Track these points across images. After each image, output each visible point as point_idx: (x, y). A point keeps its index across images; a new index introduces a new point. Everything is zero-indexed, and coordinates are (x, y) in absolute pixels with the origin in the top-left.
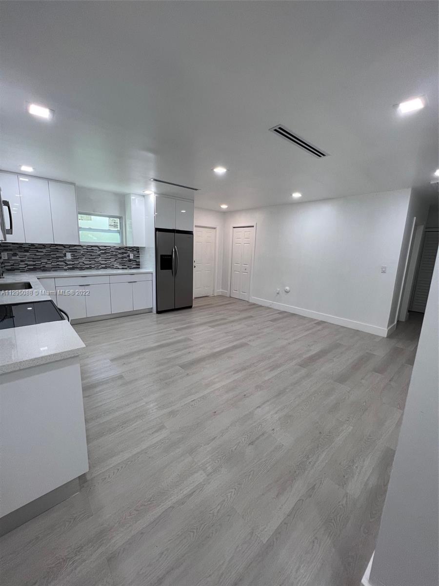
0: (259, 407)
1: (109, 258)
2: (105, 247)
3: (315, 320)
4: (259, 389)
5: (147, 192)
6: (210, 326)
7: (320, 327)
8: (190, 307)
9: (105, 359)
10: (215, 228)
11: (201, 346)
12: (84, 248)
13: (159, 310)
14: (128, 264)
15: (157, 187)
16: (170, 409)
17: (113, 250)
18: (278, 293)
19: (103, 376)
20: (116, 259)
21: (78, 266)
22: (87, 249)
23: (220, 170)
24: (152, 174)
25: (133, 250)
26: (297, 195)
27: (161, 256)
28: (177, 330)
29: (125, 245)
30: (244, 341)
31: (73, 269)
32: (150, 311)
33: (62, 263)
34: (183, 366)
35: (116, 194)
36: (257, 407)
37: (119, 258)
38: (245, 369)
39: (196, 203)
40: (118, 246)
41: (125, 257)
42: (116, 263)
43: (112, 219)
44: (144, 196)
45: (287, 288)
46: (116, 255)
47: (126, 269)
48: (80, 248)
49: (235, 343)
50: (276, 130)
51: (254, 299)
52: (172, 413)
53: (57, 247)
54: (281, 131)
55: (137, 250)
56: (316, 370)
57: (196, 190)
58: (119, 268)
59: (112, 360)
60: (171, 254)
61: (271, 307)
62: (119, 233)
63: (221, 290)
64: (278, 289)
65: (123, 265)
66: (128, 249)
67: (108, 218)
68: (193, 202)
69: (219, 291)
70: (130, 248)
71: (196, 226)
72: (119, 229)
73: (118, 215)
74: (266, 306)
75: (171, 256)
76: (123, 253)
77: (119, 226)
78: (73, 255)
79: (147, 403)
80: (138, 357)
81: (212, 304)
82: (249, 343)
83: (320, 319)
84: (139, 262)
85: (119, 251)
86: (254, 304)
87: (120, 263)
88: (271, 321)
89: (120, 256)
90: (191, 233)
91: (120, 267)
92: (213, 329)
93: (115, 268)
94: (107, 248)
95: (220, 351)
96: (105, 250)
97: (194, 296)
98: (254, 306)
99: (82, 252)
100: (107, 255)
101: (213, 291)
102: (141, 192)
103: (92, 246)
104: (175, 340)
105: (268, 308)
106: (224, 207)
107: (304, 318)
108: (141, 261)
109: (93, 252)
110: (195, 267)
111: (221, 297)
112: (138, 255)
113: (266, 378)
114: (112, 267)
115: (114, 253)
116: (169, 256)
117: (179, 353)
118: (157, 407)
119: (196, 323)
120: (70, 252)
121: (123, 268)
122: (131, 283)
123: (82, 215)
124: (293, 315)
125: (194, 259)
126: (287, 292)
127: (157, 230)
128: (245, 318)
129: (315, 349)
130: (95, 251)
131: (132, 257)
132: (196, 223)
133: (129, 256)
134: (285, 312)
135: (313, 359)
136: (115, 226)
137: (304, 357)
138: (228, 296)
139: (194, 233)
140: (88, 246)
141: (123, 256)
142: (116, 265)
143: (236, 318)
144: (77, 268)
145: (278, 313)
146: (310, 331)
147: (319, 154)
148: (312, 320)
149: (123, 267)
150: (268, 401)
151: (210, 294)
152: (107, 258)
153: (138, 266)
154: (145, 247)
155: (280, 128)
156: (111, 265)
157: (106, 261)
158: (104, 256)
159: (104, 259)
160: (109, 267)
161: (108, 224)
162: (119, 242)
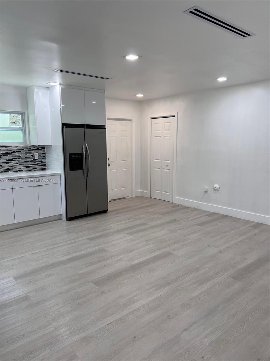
0: (186, 330)
2: (6, 147)
3: (251, 222)
4: (186, 308)
5: (52, 84)
6: (127, 234)
7: (256, 231)
8: (105, 211)
9: (8, 277)
10: (130, 120)
11: (119, 258)
13: (69, 216)
14: (33, 165)
15: (63, 78)
16: (82, 335)
17: (15, 150)
18: (206, 192)
19: (6, 297)
20: (20, 161)
23: (132, 57)
24: (56, 65)
25: (38, 149)
26: (222, 79)
27: (70, 155)
28: (90, 239)
29: (28, 144)
30: (167, 249)
32: (59, 218)
34: (96, 283)
35: (17, 87)
36: (184, 330)
37: (23, 159)
38: (168, 284)
39: (107, 93)
40: (20, 145)
41: (29, 158)
42: (18, 164)
43: (12, 115)
44: (48, 88)
45: (217, 186)
46: (19, 156)
47: (30, 171)
49: (156, 254)
50: (191, 12)
51: (178, 199)
52: (86, 340)
54: (197, 13)
55: (42, 149)
56: (253, 283)
57: (106, 79)
58: (22, 171)
59: (16, 278)
60: (81, 152)
61: (197, 208)
62: (22, 130)
63: (140, 190)
64: (206, 187)
65: (27, 167)
66: (32, 149)
67: (8, 115)
68: (105, 92)
69: (138, 191)
70: (34, 147)
71: (109, 119)
72: (21, 126)
73: (19, 110)
74: (193, 207)
75: (82, 154)
76: (26, 153)
77: (21, 123)
79: (56, 328)
80: (46, 274)
81: (129, 207)
82: (172, 252)
83: (257, 220)
84: (45, 162)
85: (23, 151)
86: (179, 205)
87: (23, 165)
88: (200, 225)
89: (23, 156)
90: (103, 127)
91: (24, 169)
92: (131, 237)
93: (18, 171)
94: (8, 148)
95: (139, 264)
96: (7, 150)
97: (109, 198)
98: (179, 208)
100: (9, 156)
101: (132, 191)
102: (45, 84)
104: (87, 251)
105: (195, 209)
106: (140, 96)
107: (237, 220)
108: (47, 161)
110: (109, 165)
111: (141, 198)
112: (44, 155)
113: (194, 295)
114: (15, 170)
115: (17, 154)
116: (79, 154)
117: (93, 267)
118: (68, 332)
119: (111, 230)
121: (27, 171)
122: (36, 188)
124: (226, 216)
125: (108, 156)
126: (216, 190)
127: (64, 125)
128: (168, 223)
129: (252, 258)
131: (36, 157)
132: (108, 114)
133: (33, 156)
134: (215, 214)
135: (249, 270)
136: (17, 123)
137: (239, 267)
138: (149, 197)
139: (106, 127)
141: (26, 156)
142: (19, 167)
143: (159, 222)
145: (207, 215)
146: (245, 237)
147: (244, 34)
148: (247, 222)
149: (27, 169)
150: (195, 323)
151: (129, 195)
153: (44, 167)
154: (51, 145)
155: (196, 10)
156: (13, 167)
157: (8, 163)
158: (5, 157)
159: (5, 161)
160: (11, 170)
161: (8, 121)
162: (22, 140)
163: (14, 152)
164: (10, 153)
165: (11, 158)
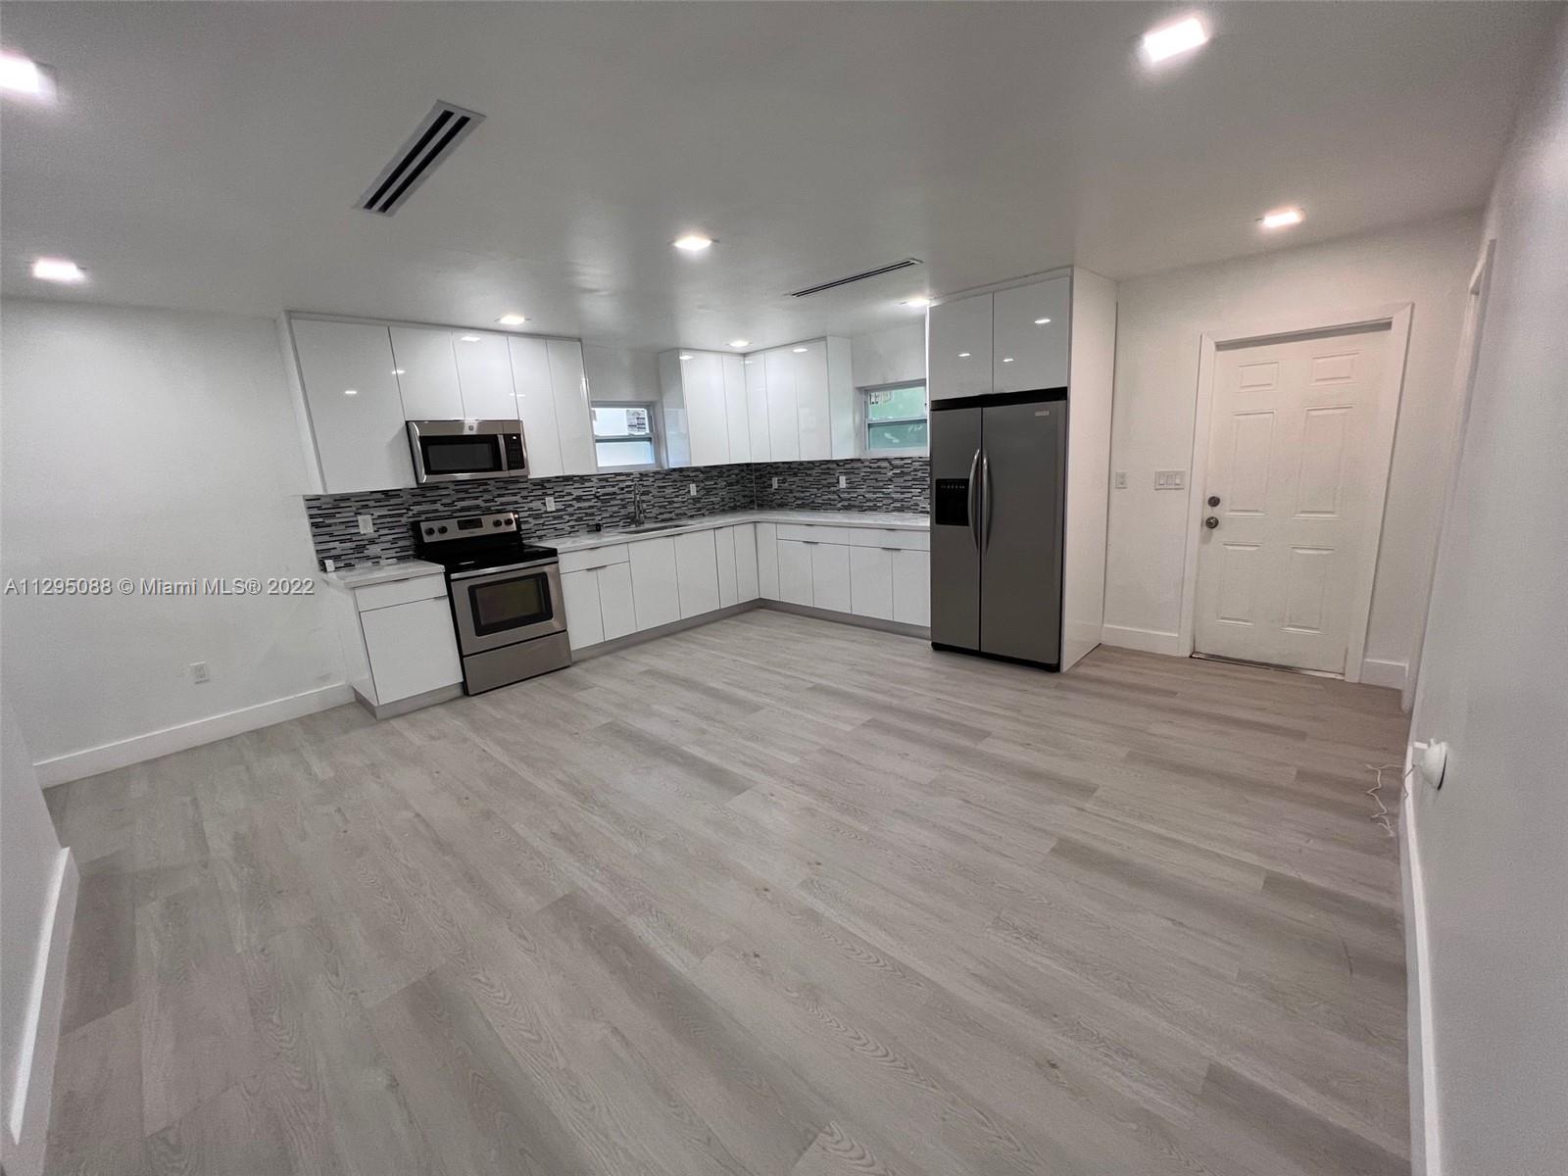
1: (910, 487)
2: (902, 459)
12: (867, 464)
17: (915, 466)
21: (857, 503)
22: (870, 468)
27: (938, 483)
31: (847, 508)
33: (834, 497)
42: (921, 498)
48: (859, 465)
53: (828, 466)
60: (967, 476)
75: (967, 483)
78: (849, 482)
93: (922, 512)
94: (906, 461)
96: (903, 467)
99: (862, 474)
100: (906, 478)
103: (879, 460)
109: (880, 473)
110: (1216, 524)
115: (920, 474)
116: (960, 481)
120: (845, 474)
130: (883, 471)
140: (872, 461)
144: (854, 506)
152: (905, 487)
156: (912, 503)
157: (902, 493)
158: (899, 481)
159: (899, 489)
160: (909, 508)
163: (915, 470)
164: (909, 474)
165: (910, 484)
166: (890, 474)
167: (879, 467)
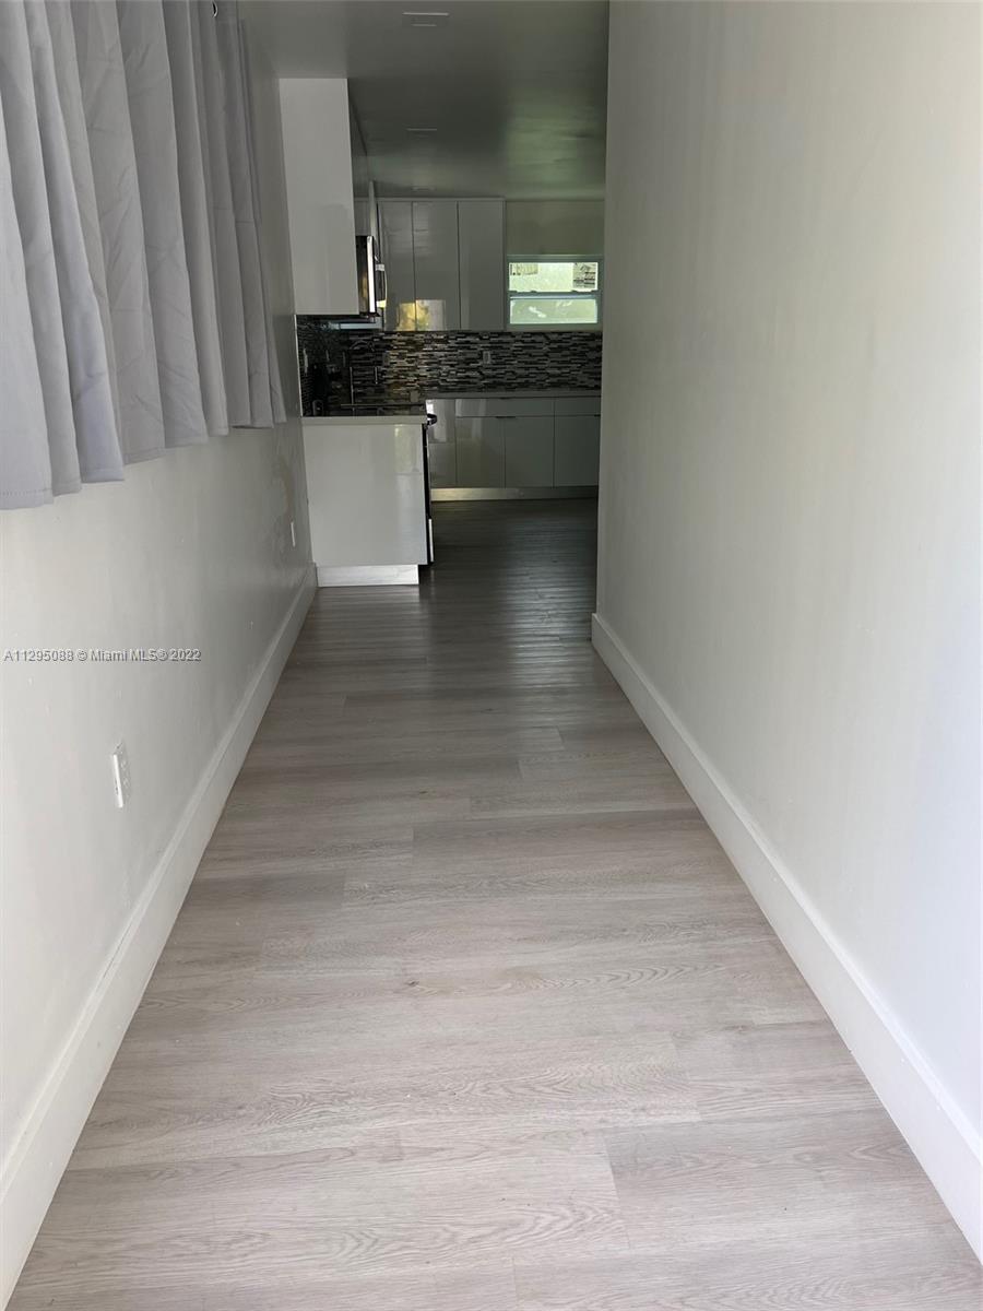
1: (570, 362)
2: (561, 334)
12: (517, 338)
17: (577, 340)
20: (583, 364)
21: (504, 381)
22: (523, 342)
31: (494, 386)
33: (475, 374)
40: (588, 331)
42: (581, 372)
43: (582, 265)
46: (583, 354)
48: (509, 339)
53: (468, 338)
58: (587, 387)
62: (597, 297)
65: (596, 379)
67: (573, 264)
72: (596, 288)
76: (598, 349)
77: (596, 282)
78: (496, 357)
85: (591, 344)
87: (591, 373)
89: (592, 355)
93: (580, 386)
94: (564, 336)
96: (560, 341)
99: (512, 348)
100: (564, 353)
103: (533, 334)
109: (534, 348)
114: (572, 384)
115: (579, 349)
120: (490, 348)
121: (596, 387)
123: (519, 264)
130: (538, 345)
136: (588, 282)
140: (525, 334)
141: (597, 355)
142: (582, 378)
144: (501, 384)
149: (597, 383)
152: (564, 362)
156: (570, 378)
157: (560, 368)
158: (557, 356)
159: (556, 365)
160: (566, 383)
161: (571, 278)
162: (594, 321)
163: (574, 345)
164: (567, 348)
165: (569, 358)
166: (546, 348)
167: (533, 342)
